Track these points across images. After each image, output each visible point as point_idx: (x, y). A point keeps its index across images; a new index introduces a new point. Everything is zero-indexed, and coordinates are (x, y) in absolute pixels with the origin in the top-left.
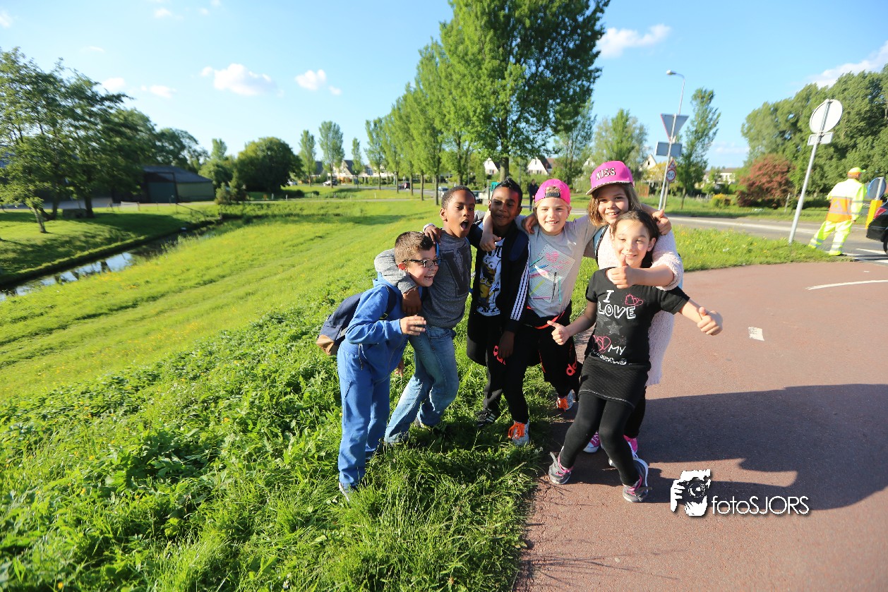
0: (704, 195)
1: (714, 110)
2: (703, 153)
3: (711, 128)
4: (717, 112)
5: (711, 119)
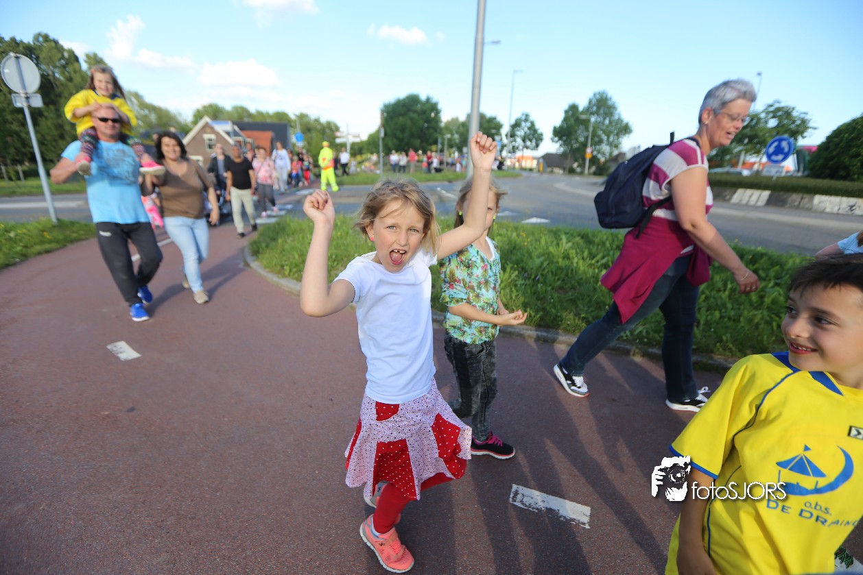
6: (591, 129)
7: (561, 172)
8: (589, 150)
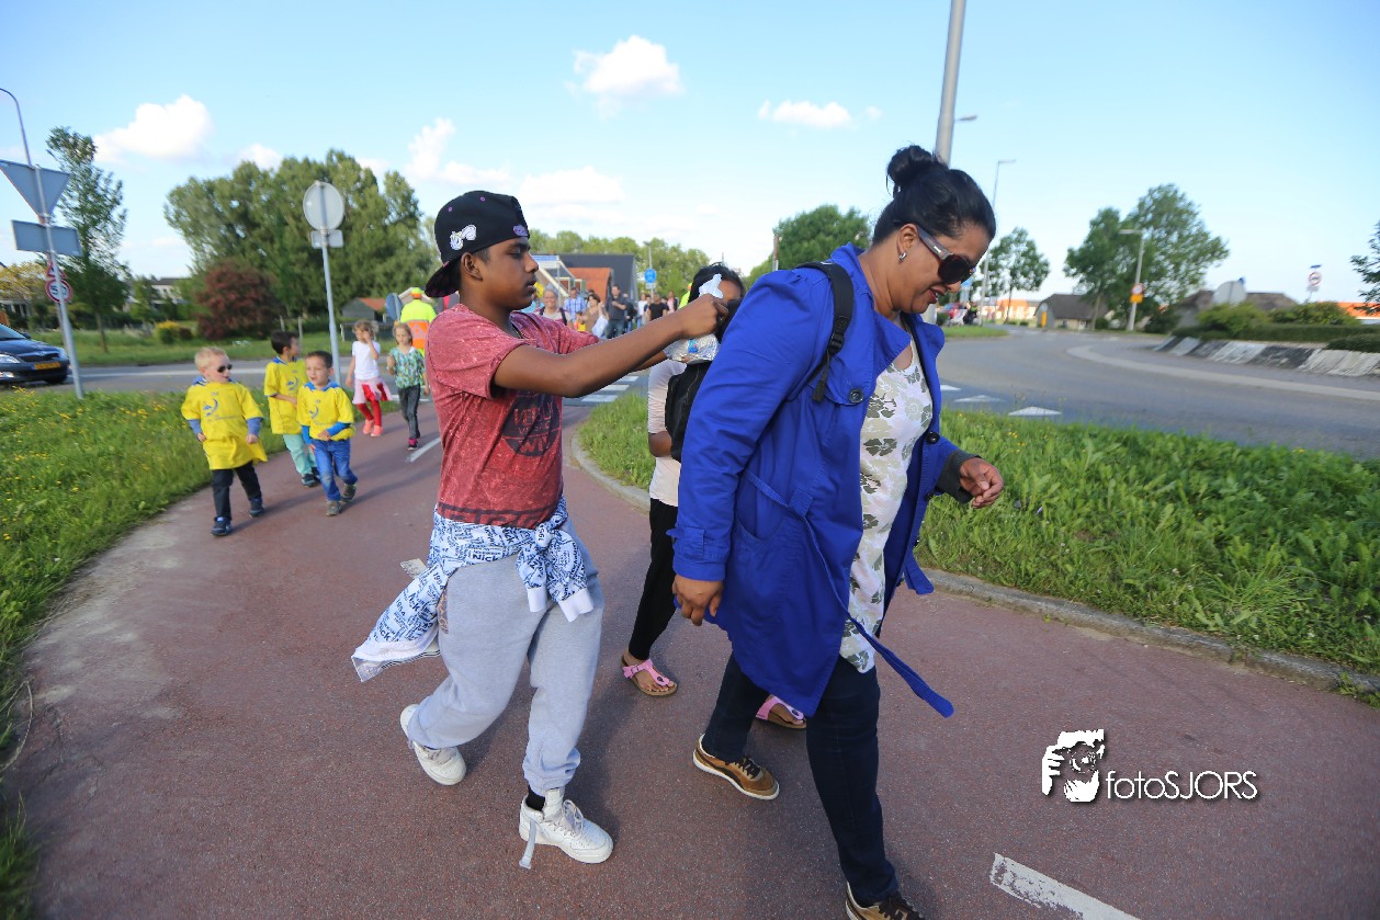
0: (136, 324)
1: (105, 175)
2: (112, 251)
3: (112, 207)
4: (115, 179)
5: (106, 191)
6: (1142, 252)
7: (1082, 327)
8: (1137, 289)
